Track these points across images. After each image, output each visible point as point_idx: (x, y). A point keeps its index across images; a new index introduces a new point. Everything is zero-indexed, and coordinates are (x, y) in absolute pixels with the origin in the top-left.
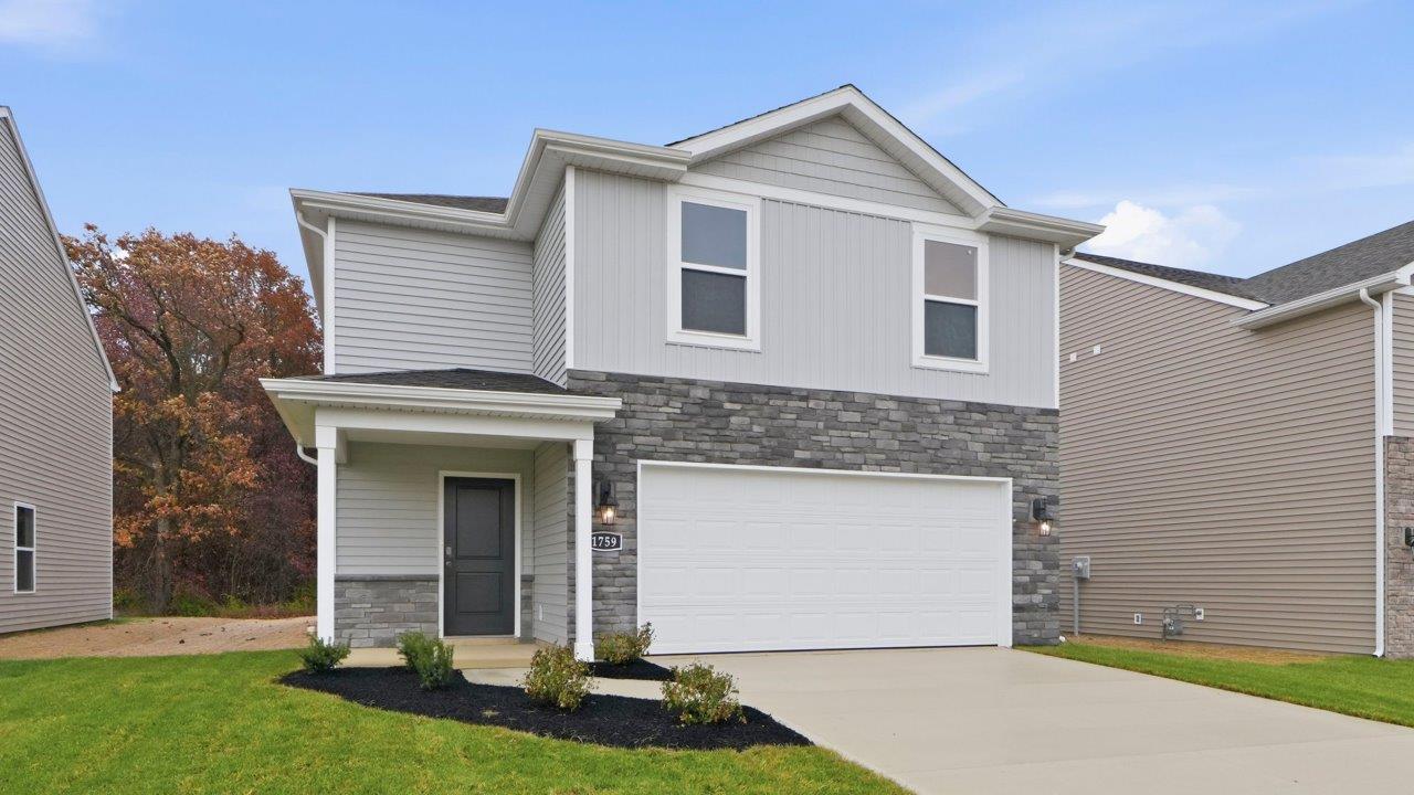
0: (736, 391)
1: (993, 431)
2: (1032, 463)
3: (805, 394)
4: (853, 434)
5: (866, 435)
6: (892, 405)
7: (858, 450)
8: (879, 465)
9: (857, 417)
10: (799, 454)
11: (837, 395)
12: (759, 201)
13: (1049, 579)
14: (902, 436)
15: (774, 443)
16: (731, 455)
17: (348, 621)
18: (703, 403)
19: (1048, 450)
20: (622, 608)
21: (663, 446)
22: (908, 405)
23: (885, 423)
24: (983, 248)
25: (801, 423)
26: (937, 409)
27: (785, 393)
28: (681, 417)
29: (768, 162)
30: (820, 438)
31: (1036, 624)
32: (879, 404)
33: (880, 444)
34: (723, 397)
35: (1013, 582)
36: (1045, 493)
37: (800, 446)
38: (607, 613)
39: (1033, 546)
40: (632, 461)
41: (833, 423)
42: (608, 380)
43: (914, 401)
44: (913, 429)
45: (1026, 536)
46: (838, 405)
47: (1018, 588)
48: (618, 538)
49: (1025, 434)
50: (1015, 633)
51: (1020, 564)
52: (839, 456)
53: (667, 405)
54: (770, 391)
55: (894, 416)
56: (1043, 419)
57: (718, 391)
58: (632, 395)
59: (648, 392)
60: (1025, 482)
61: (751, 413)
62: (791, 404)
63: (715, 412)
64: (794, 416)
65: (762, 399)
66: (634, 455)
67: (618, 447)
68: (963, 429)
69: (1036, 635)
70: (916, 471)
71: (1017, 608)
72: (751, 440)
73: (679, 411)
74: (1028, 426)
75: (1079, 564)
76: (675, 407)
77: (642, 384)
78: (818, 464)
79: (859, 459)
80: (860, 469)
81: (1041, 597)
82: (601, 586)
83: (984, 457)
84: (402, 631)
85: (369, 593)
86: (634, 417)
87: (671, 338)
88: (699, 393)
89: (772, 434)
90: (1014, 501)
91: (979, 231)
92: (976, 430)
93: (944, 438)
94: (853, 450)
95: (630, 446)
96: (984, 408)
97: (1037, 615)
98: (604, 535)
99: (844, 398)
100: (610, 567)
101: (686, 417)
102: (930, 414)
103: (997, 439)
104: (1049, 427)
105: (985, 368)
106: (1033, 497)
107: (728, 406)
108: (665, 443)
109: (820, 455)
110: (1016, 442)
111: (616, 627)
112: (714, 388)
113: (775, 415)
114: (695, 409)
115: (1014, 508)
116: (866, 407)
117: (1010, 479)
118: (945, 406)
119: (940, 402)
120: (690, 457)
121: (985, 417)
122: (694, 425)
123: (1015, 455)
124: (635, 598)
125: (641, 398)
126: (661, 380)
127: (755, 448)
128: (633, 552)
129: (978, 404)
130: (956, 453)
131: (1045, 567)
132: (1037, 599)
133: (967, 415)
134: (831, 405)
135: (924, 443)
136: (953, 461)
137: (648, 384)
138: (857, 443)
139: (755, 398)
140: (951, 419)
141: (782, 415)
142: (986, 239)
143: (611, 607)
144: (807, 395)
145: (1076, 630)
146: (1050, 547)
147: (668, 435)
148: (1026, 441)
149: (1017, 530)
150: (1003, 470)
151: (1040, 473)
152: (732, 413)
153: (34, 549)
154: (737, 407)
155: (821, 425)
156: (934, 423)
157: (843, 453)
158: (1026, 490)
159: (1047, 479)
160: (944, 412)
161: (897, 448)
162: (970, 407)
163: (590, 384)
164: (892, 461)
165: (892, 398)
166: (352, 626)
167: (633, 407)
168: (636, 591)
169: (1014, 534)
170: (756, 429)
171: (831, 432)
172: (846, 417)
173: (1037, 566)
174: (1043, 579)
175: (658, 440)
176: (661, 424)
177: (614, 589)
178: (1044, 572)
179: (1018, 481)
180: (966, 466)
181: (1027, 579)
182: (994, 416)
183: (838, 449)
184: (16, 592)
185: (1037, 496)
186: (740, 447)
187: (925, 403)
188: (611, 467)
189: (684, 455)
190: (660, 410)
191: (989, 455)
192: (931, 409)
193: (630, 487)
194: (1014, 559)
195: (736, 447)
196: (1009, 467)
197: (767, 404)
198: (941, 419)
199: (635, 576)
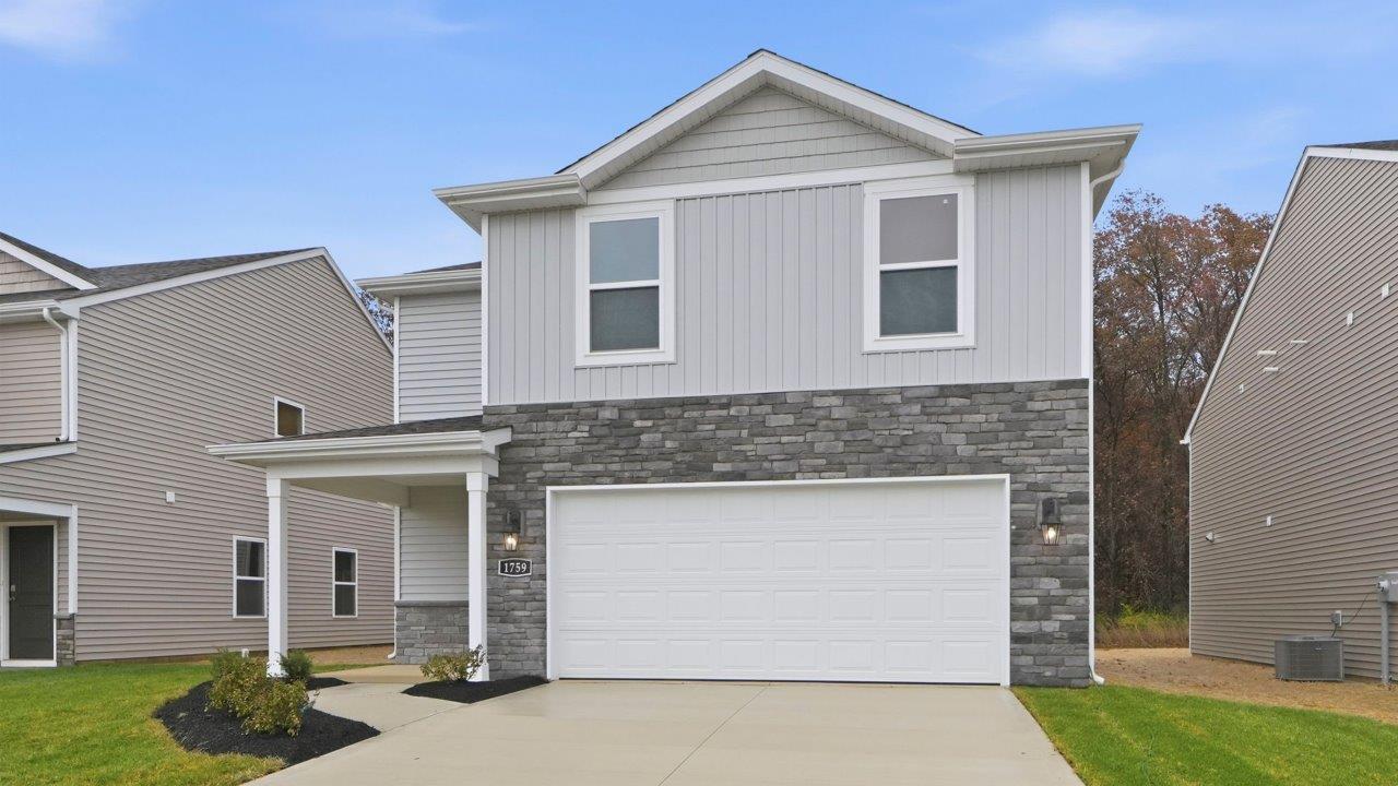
0: (646, 408)
1: (980, 418)
2: (1044, 452)
3: (724, 401)
4: (785, 439)
5: (801, 439)
6: (835, 401)
7: (790, 457)
8: (818, 471)
9: (790, 420)
10: (717, 467)
11: (763, 399)
12: (671, 204)
13: (1070, 601)
14: (847, 436)
15: (688, 457)
16: (643, 474)
17: (408, 641)
18: (611, 424)
19: (1070, 433)
20: (533, 631)
21: (571, 470)
22: (856, 399)
23: (824, 422)
24: (966, 194)
25: (720, 434)
26: (898, 399)
27: (703, 403)
28: (589, 441)
29: (685, 160)
30: (743, 448)
31: (1050, 659)
32: (818, 402)
33: (819, 448)
34: (633, 415)
35: (1011, 604)
36: (1062, 491)
37: (719, 458)
38: (519, 636)
39: (1045, 559)
40: (541, 488)
41: (760, 428)
42: (518, 412)
43: (864, 394)
44: (863, 426)
45: (1032, 548)
46: (768, 409)
47: (1017, 612)
48: (528, 563)
49: (1032, 416)
50: (1015, 670)
51: (1024, 582)
52: (766, 465)
53: (575, 429)
54: (684, 403)
55: (836, 414)
56: (1062, 393)
57: (628, 409)
58: (541, 424)
59: (557, 420)
60: (1031, 478)
61: (662, 429)
62: (709, 413)
63: (623, 431)
64: (712, 427)
65: (676, 412)
66: (544, 481)
67: (528, 476)
68: (934, 419)
69: (1048, 674)
70: (868, 475)
71: (1016, 638)
72: (665, 456)
73: (586, 435)
74: (1037, 406)
75: (1384, 584)
76: (582, 432)
77: (550, 412)
78: (742, 476)
79: (792, 467)
80: (794, 478)
81: (1057, 625)
82: (513, 610)
83: (965, 450)
84: (449, 651)
85: (424, 617)
86: (543, 445)
87: (580, 362)
88: (606, 414)
89: (685, 448)
90: (1012, 502)
91: (959, 173)
92: (952, 419)
93: (906, 433)
94: (783, 457)
95: (540, 474)
96: (967, 391)
97: (1053, 648)
98: (515, 562)
99: (774, 401)
100: (521, 592)
101: (595, 440)
102: (888, 406)
103: (985, 427)
104: (1072, 404)
105: (970, 342)
106: (1043, 496)
107: (638, 423)
108: (574, 468)
109: (744, 466)
110: (1017, 429)
111: (527, 650)
112: (622, 407)
113: (690, 427)
114: (605, 431)
115: (1012, 511)
116: (804, 407)
117: (1007, 477)
118: (908, 394)
119: (902, 390)
120: (598, 480)
121: (967, 402)
122: (602, 447)
123: (1014, 445)
124: (544, 622)
125: (550, 425)
126: (570, 405)
127: (669, 464)
128: (543, 577)
129: (956, 386)
130: (922, 449)
131: (1063, 586)
132: (1050, 626)
133: (941, 402)
134: (757, 410)
135: (878, 441)
136: (923, 459)
137: (557, 411)
138: (790, 449)
139: (667, 411)
140: (917, 409)
141: (700, 427)
142: (971, 181)
143: (523, 630)
144: (729, 402)
145: (1385, 676)
146: (1072, 560)
147: (577, 459)
148: (1032, 425)
149: (1017, 540)
150: (996, 465)
151: (1057, 465)
152: (642, 431)
153: (356, 584)
154: (649, 423)
155: (745, 433)
156: (891, 416)
157: (772, 461)
158: (1033, 487)
159: (1069, 471)
160: (907, 401)
161: (840, 449)
162: (944, 391)
163: (502, 418)
164: (836, 465)
165: (835, 393)
166: (412, 646)
167: (542, 436)
168: (545, 615)
169: (1013, 544)
170: (669, 444)
171: (757, 440)
172: (774, 421)
173: (1052, 585)
174: (1062, 601)
175: (568, 465)
176: (572, 449)
177: (527, 613)
178: (1061, 592)
179: (1020, 477)
180: (940, 462)
181: (1035, 601)
182: (979, 398)
183: (766, 458)
184: (334, 616)
185: (1049, 495)
186: (652, 466)
187: (882, 393)
188: (521, 495)
189: (592, 478)
190: (570, 435)
191: (974, 447)
192: (887, 400)
193: (539, 513)
194: (1012, 577)
195: (646, 465)
196: (1004, 461)
197: (681, 417)
198: (903, 410)
199: (544, 601)
